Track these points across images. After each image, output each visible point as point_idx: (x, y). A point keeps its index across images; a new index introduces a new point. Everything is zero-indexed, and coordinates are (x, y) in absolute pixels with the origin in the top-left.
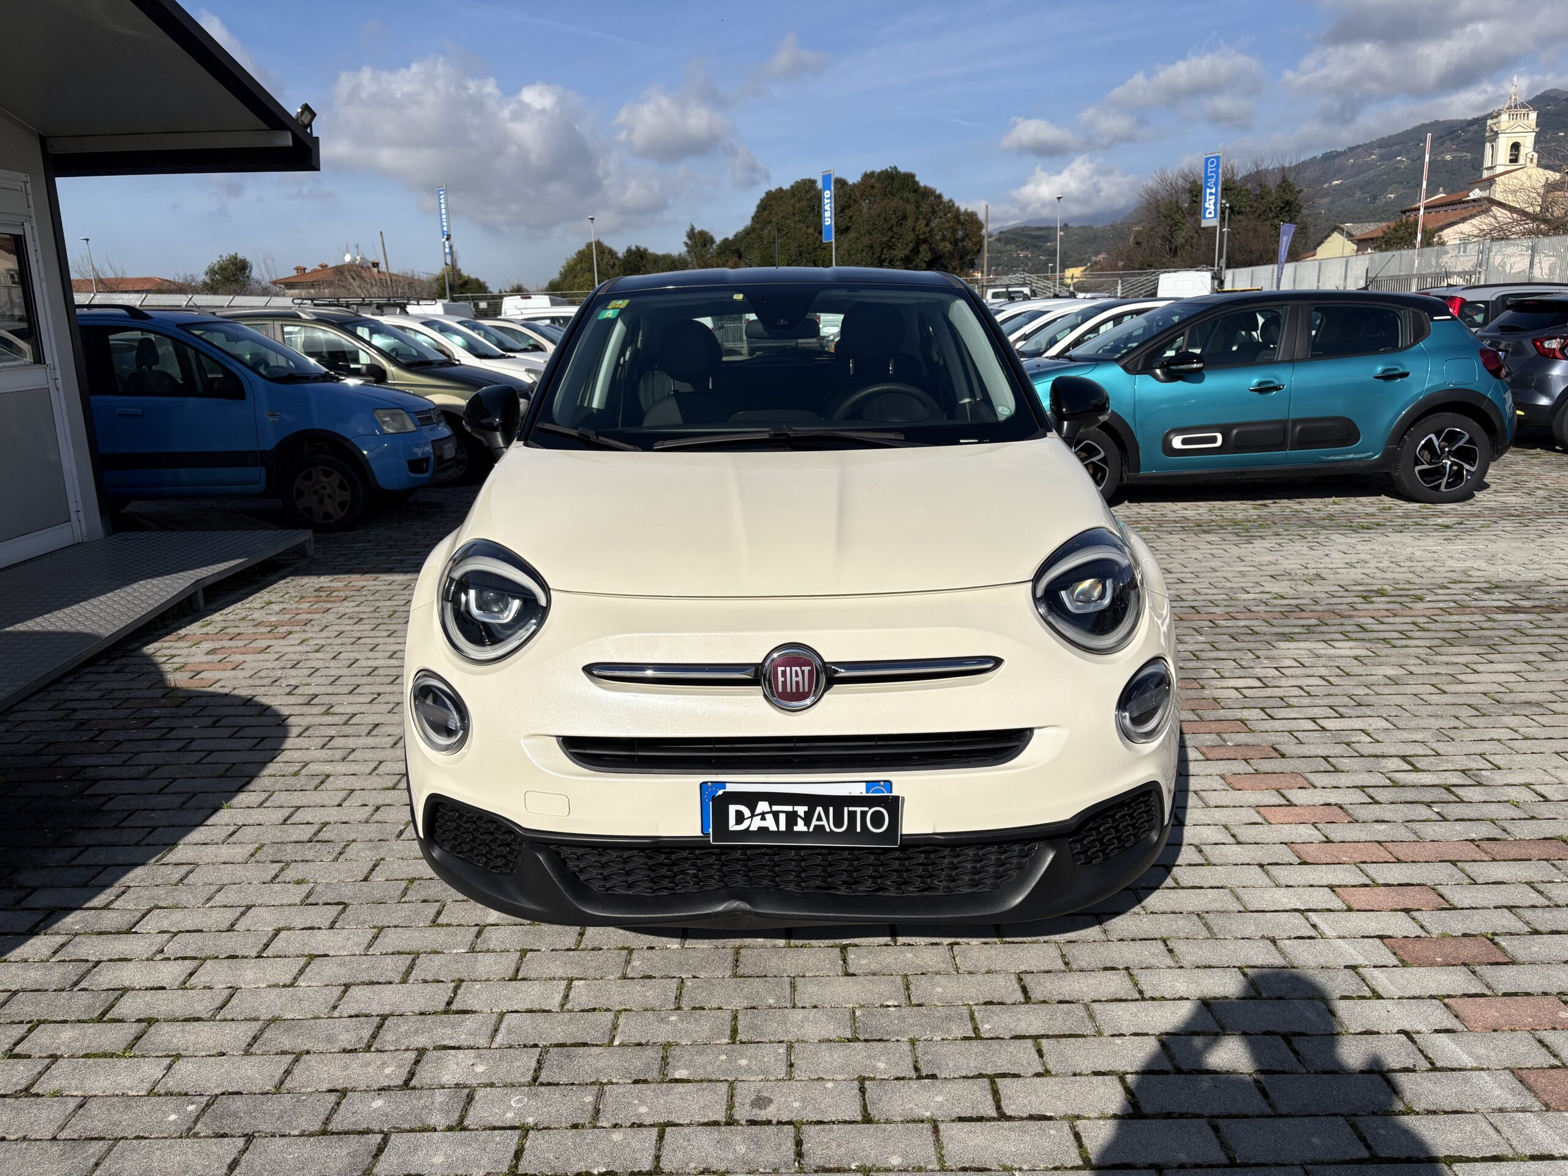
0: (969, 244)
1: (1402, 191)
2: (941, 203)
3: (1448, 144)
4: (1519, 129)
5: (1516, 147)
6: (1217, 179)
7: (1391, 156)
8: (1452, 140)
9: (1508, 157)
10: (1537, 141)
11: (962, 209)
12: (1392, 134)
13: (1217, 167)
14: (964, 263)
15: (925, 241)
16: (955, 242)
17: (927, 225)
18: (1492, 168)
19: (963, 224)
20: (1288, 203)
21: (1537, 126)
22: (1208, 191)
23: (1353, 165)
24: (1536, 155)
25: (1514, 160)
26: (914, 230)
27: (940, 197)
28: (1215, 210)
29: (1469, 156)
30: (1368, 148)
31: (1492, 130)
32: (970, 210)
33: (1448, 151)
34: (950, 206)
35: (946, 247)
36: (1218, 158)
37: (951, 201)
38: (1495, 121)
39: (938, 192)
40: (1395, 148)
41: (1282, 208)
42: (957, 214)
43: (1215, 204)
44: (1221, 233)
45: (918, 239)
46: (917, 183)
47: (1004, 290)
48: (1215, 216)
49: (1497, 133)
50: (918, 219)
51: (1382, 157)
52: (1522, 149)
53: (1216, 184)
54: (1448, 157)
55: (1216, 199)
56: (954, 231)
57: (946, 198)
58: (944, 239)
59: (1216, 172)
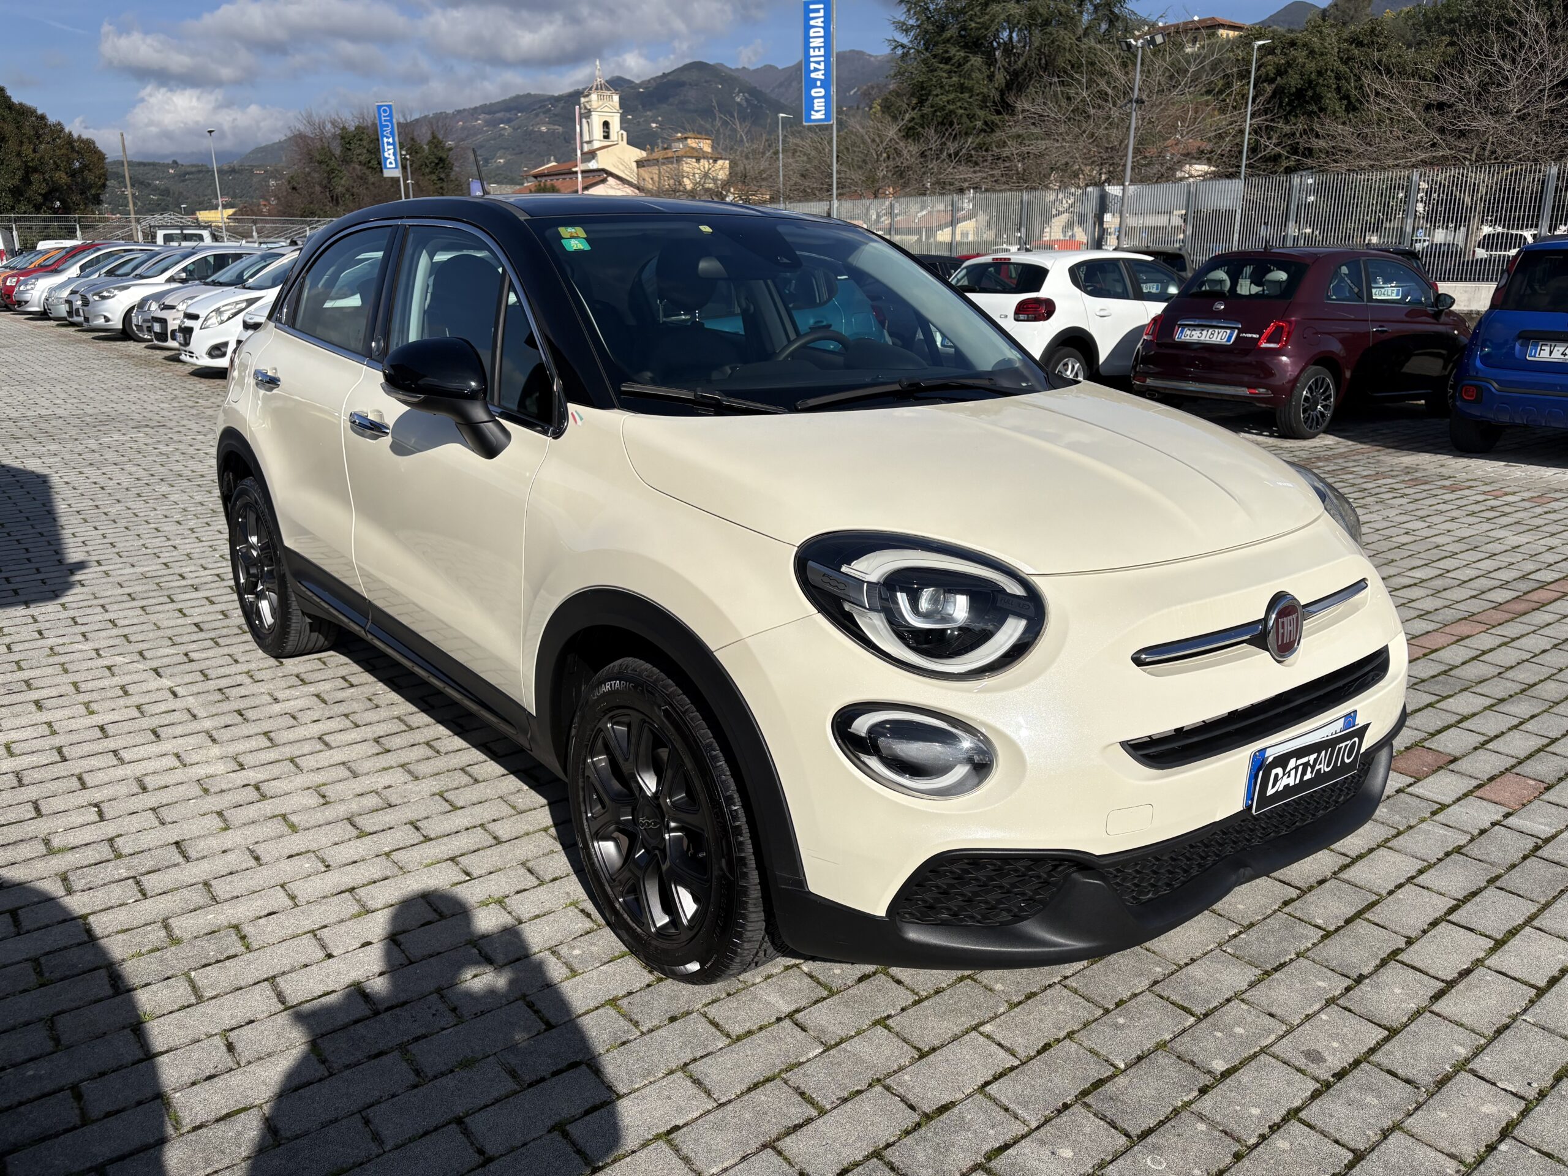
0: (90, 177)
1: (509, 157)
2: (45, 125)
3: (542, 116)
4: (606, 109)
5: (606, 124)
6: (392, 128)
7: (493, 124)
8: (544, 113)
9: (602, 134)
10: (623, 120)
11: (75, 135)
12: (493, 102)
13: (391, 115)
14: (87, 198)
15: (35, 170)
16: (73, 174)
17: (34, 151)
18: (589, 142)
19: (78, 152)
20: (441, 160)
21: (621, 107)
22: (385, 140)
23: (463, 128)
24: (625, 134)
25: (607, 137)
26: (19, 154)
27: (43, 118)
28: (396, 160)
29: (560, 129)
30: (475, 112)
31: (586, 108)
32: (85, 136)
33: (543, 124)
34: (58, 129)
35: (62, 178)
36: (389, 106)
37: (59, 124)
38: (587, 99)
39: (39, 112)
40: (499, 115)
41: (437, 164)
42: (70, 140)
43: (395, 154)
44: (406, 186)
45: (27, 167)
46: (8, 99)
47: (179, 232)
48: (396, 167)
49: (590, 111)
50: (21, 142)
51: (487, 123)
52: (611, 126)
53: (392, 133)
54: (544, 129)
55: (395, 148)
56: (70, 161)
57: (52, 119)
58: (57, 167)
59: (391, 121)
